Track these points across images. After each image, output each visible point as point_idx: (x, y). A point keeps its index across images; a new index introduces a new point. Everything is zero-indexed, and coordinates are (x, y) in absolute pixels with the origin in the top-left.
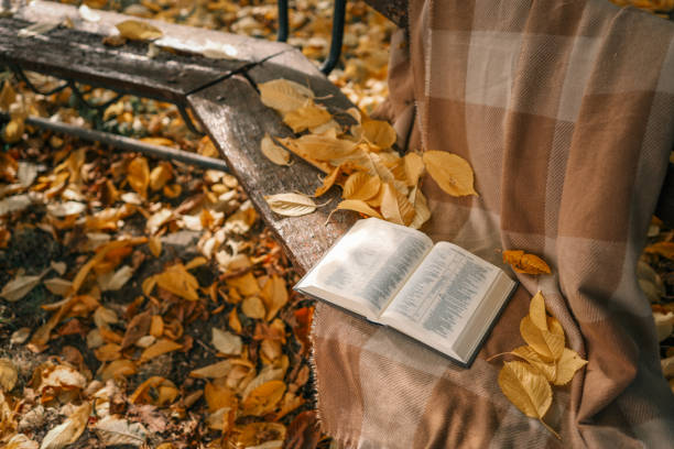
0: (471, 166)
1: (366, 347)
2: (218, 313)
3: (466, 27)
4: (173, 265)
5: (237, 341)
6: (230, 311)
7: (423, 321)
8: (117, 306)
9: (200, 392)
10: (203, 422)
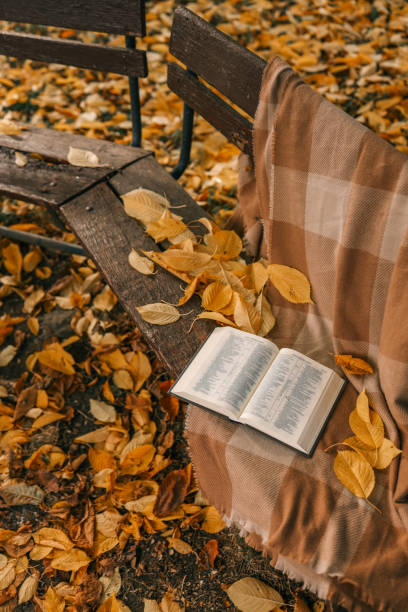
0: (309, 279)
1: (229, 443)
2: (93, 386)
3: (304, 168)
4: (51, 343)
5: (111, 409)
6: (103, 383)
7: (274, 421)
8: (6, 382)
9: (84, 456)
10: (90, 482)
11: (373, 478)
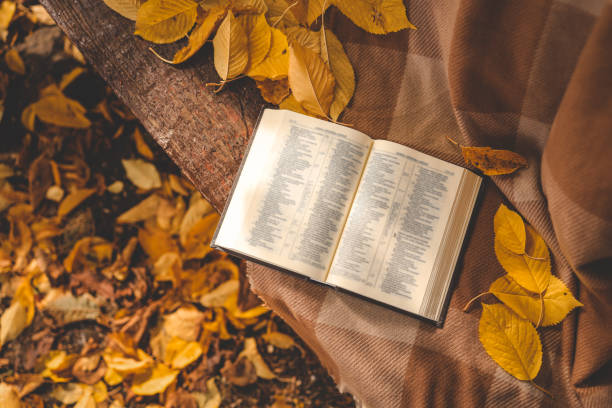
9: (133, 240)
10: (150, 276)
11: (540, 347)
